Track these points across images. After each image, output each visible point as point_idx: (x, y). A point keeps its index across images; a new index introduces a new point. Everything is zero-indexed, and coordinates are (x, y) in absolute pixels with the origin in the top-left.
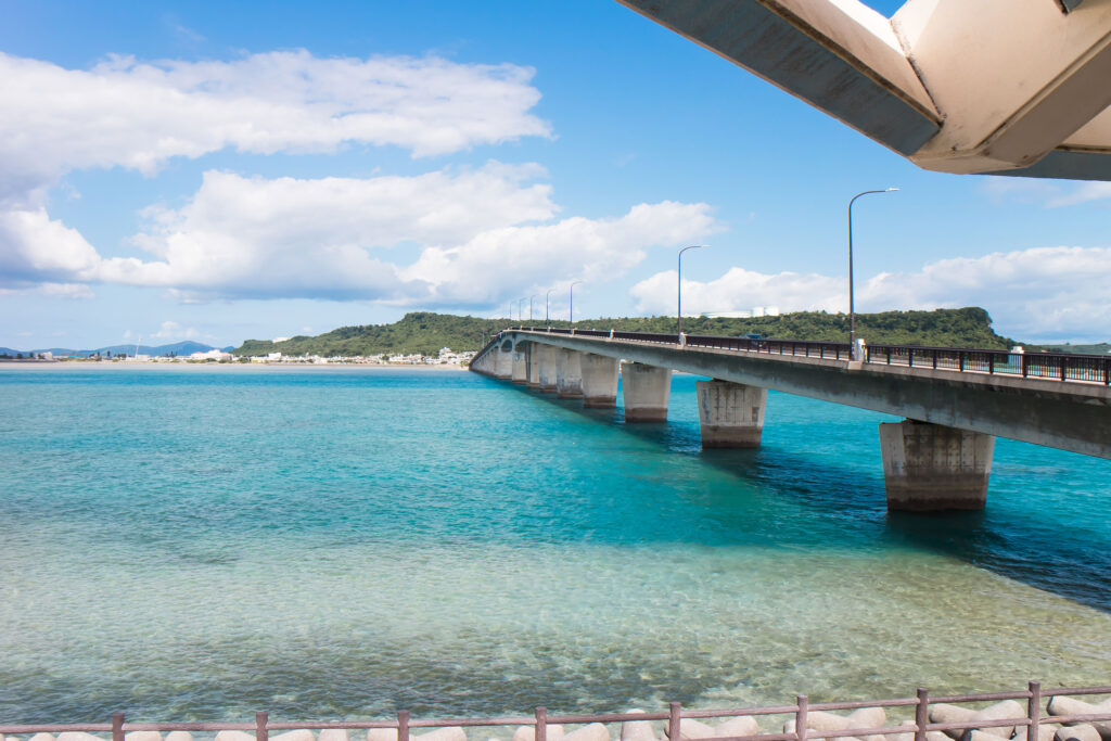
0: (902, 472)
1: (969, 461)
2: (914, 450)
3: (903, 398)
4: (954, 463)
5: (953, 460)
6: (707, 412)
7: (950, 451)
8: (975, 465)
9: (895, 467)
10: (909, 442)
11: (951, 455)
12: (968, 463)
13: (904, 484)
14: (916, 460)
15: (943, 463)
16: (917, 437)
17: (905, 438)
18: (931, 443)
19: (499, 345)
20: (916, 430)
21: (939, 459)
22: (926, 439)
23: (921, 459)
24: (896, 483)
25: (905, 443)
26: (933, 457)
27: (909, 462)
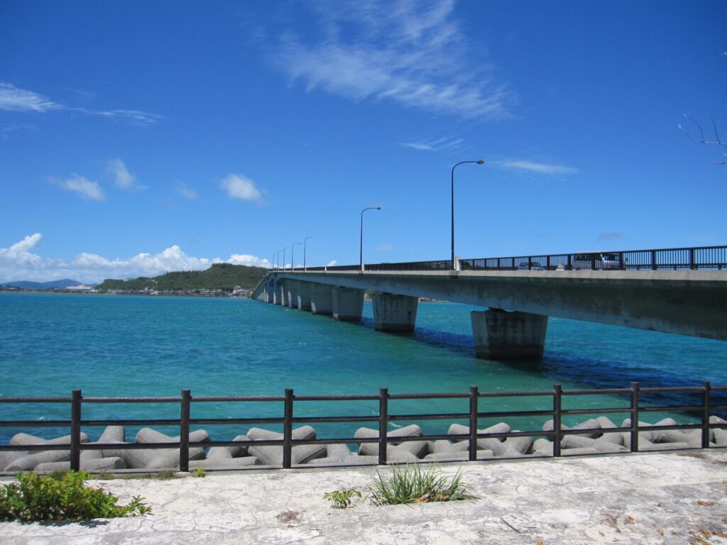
0: (485, 343)
1: (529, 336)
2: (493, 328)
3: (486, 294)
4: (519, 337)
6: (378, 314)
7: (517, 329)
8: (534, 339)
9: (481, 339)
10: (490, 323)
11: (518, 332)
12: (529, 338)
14: (494, 335)
15: (512, 337)
16: (495, 320)
17: (487, 320)
18: (504, 325)
20: (495, 315)
21: (510, 334)
22: (501, 322)
23: (498, 334)
25: (487, 323)
26: (506, 333)
27: (490, 336)
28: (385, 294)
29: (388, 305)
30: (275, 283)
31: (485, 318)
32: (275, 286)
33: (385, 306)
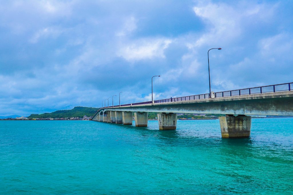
0: (226, 131)
1: (245, 127)
2: (229, 124)
3: (226, 108)
4: (241, 128)
5: (241, 127)
6: (161, 122)
7: (240, 124)
8: (247, 128)
9: (224, 130)
10: (228, 122)
11: (240, 125)
12: (245, 128)
13: (228, 135)
14: (230, 127)
15: (238, 128)
16: (230, 120)
17: (227, 120)
18: (234, 122)
19: (99, 113)
20: (230, 118)
21: (237, 127)
22: (233, 121)
23: (232, 127)
24: (225, 134)
25: (227, 122)
26: (235, 126)
27: (228, 128)
28: (163, 113)
29: (165, 118)
30: (103, 113)
31: (226, 119)
32: (103, 114)
33: (164, 119)
